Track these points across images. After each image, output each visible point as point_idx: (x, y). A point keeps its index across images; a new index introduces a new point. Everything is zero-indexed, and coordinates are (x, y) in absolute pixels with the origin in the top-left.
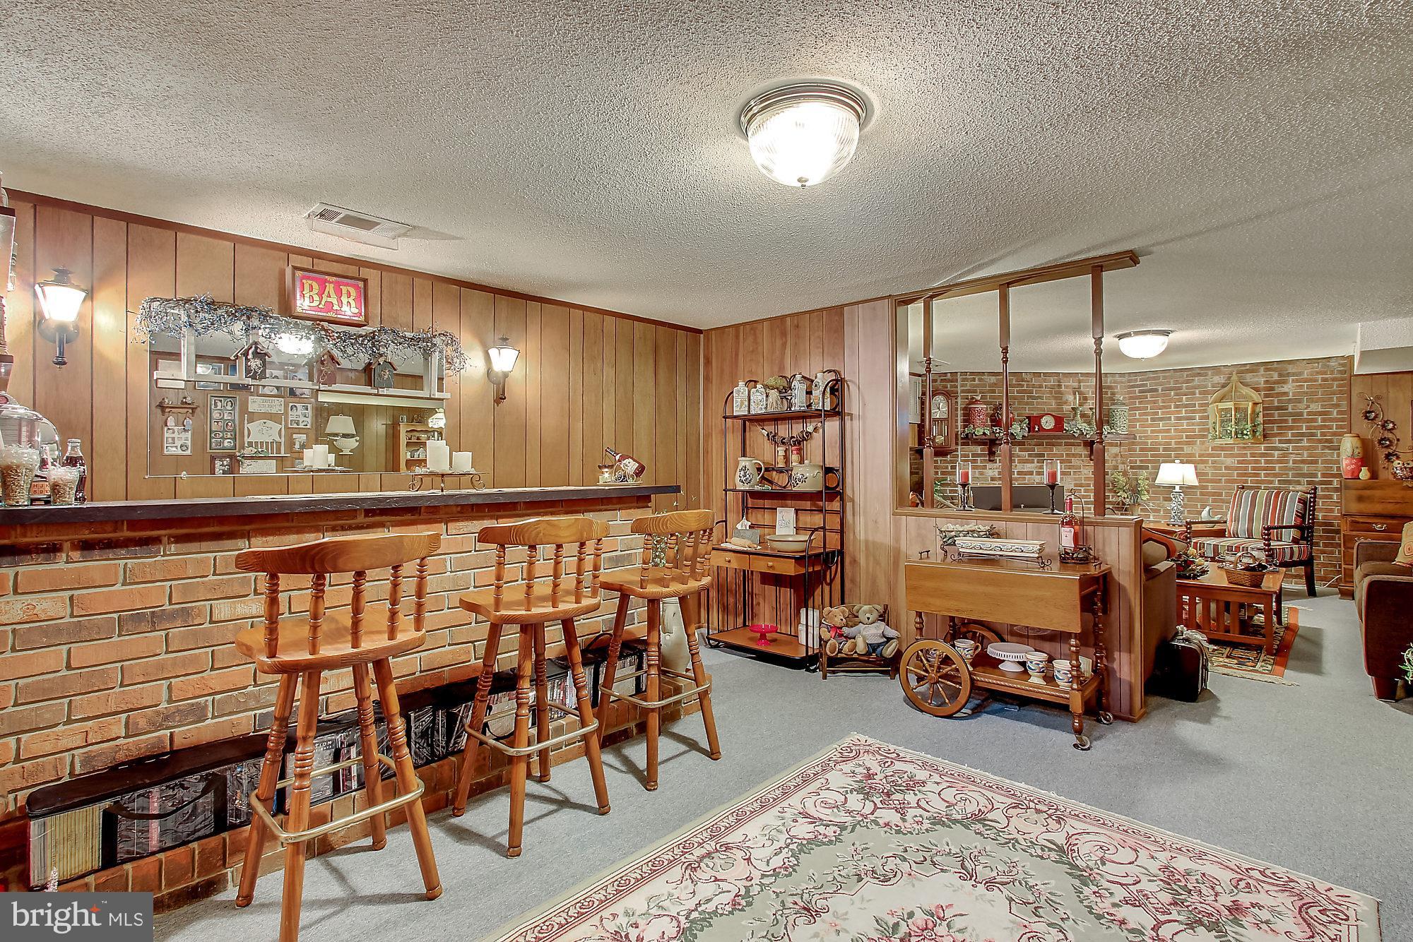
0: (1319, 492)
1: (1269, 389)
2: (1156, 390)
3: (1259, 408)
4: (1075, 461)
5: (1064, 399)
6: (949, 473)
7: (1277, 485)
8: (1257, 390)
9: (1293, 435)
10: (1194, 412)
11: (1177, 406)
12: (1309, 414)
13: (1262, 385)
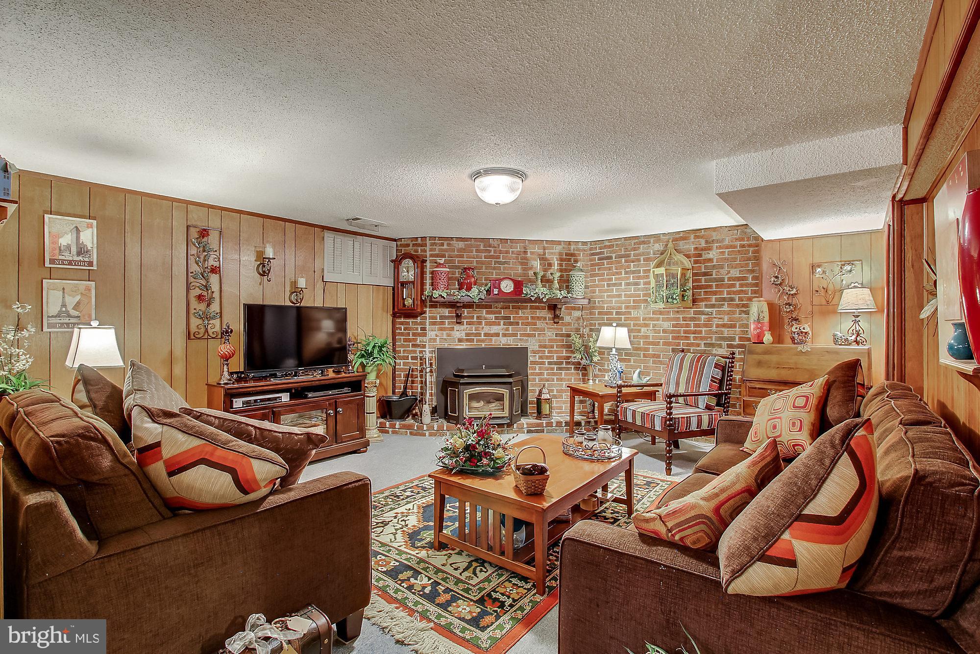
0: (737, 356)
1: (697, 256)
2: (611, 258)
3: (689, 274)
4: (540, 325)
5: (530, 265)
6: (419, 335)
7: (702, 347)
8: (688, 256)
9: (716, 300)
10: (639, 278)
11: (626, 273)
12: (729, 279)
13: (693, 252)
